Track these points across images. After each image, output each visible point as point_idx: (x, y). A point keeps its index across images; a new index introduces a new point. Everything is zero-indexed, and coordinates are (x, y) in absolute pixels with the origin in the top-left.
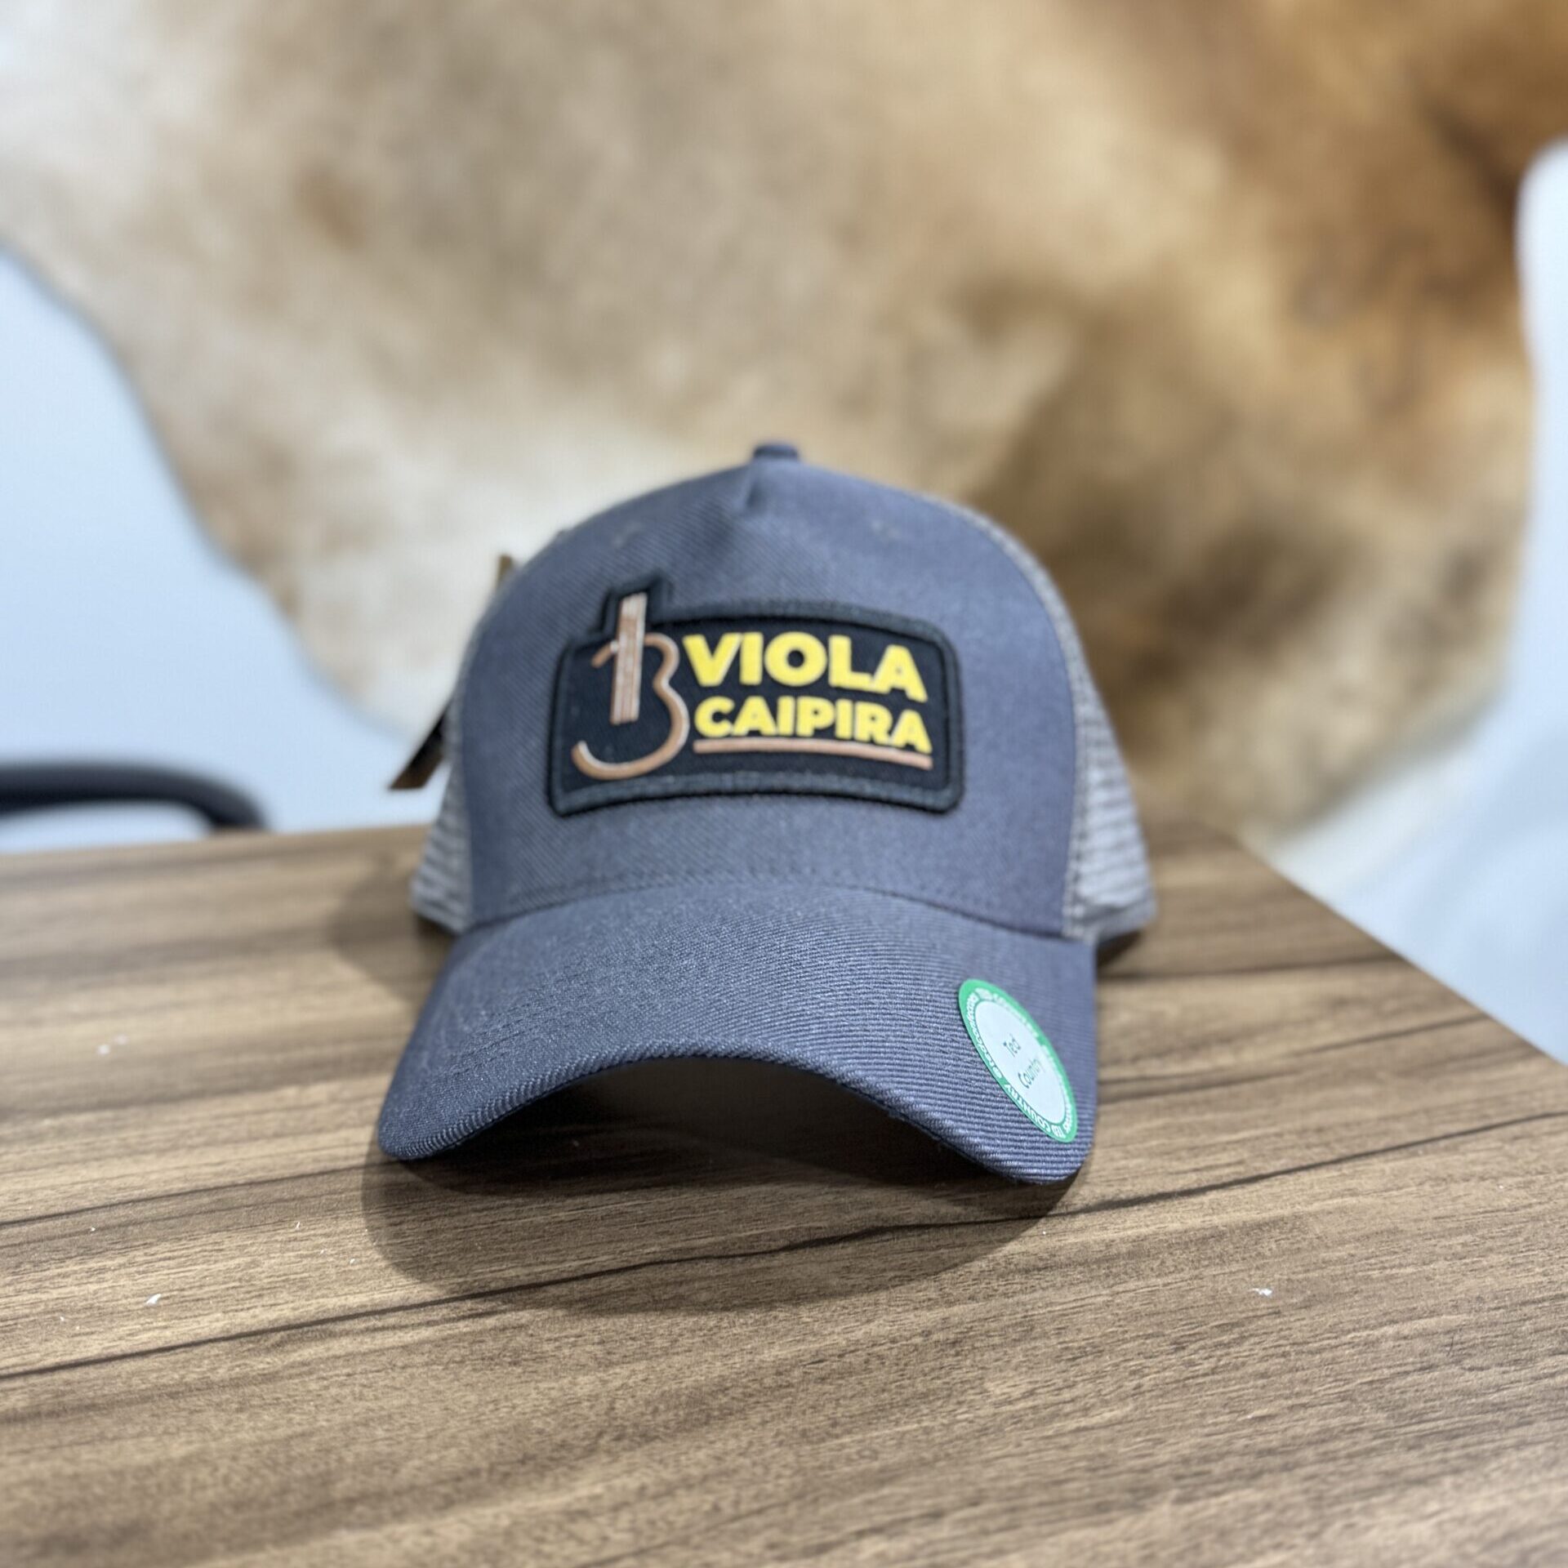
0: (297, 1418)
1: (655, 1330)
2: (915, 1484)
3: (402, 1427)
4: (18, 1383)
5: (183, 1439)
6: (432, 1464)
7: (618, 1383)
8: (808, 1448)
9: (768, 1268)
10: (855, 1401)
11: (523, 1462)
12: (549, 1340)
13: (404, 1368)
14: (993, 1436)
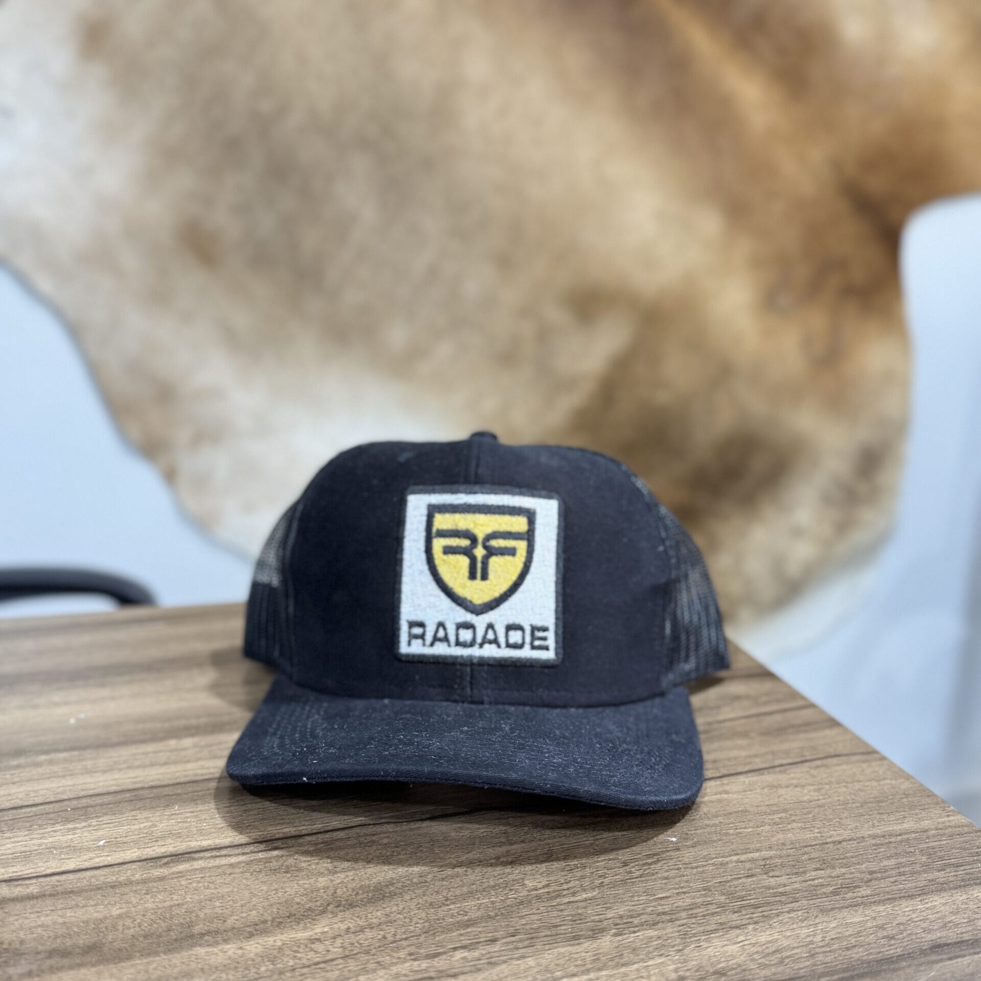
0: (175, 897)
1: (359, 857)
2: (485, 927)
3: (229, 901)
4: (34, 881)
5: (118, 907)
6: (243, 918)
7: (338, 881)
8: (433, 910)
9: (420, 828)
10: (458, 889)
11: (289, 917)
12: (304, 861)
13: (230, 874)
14: (526, 905)
